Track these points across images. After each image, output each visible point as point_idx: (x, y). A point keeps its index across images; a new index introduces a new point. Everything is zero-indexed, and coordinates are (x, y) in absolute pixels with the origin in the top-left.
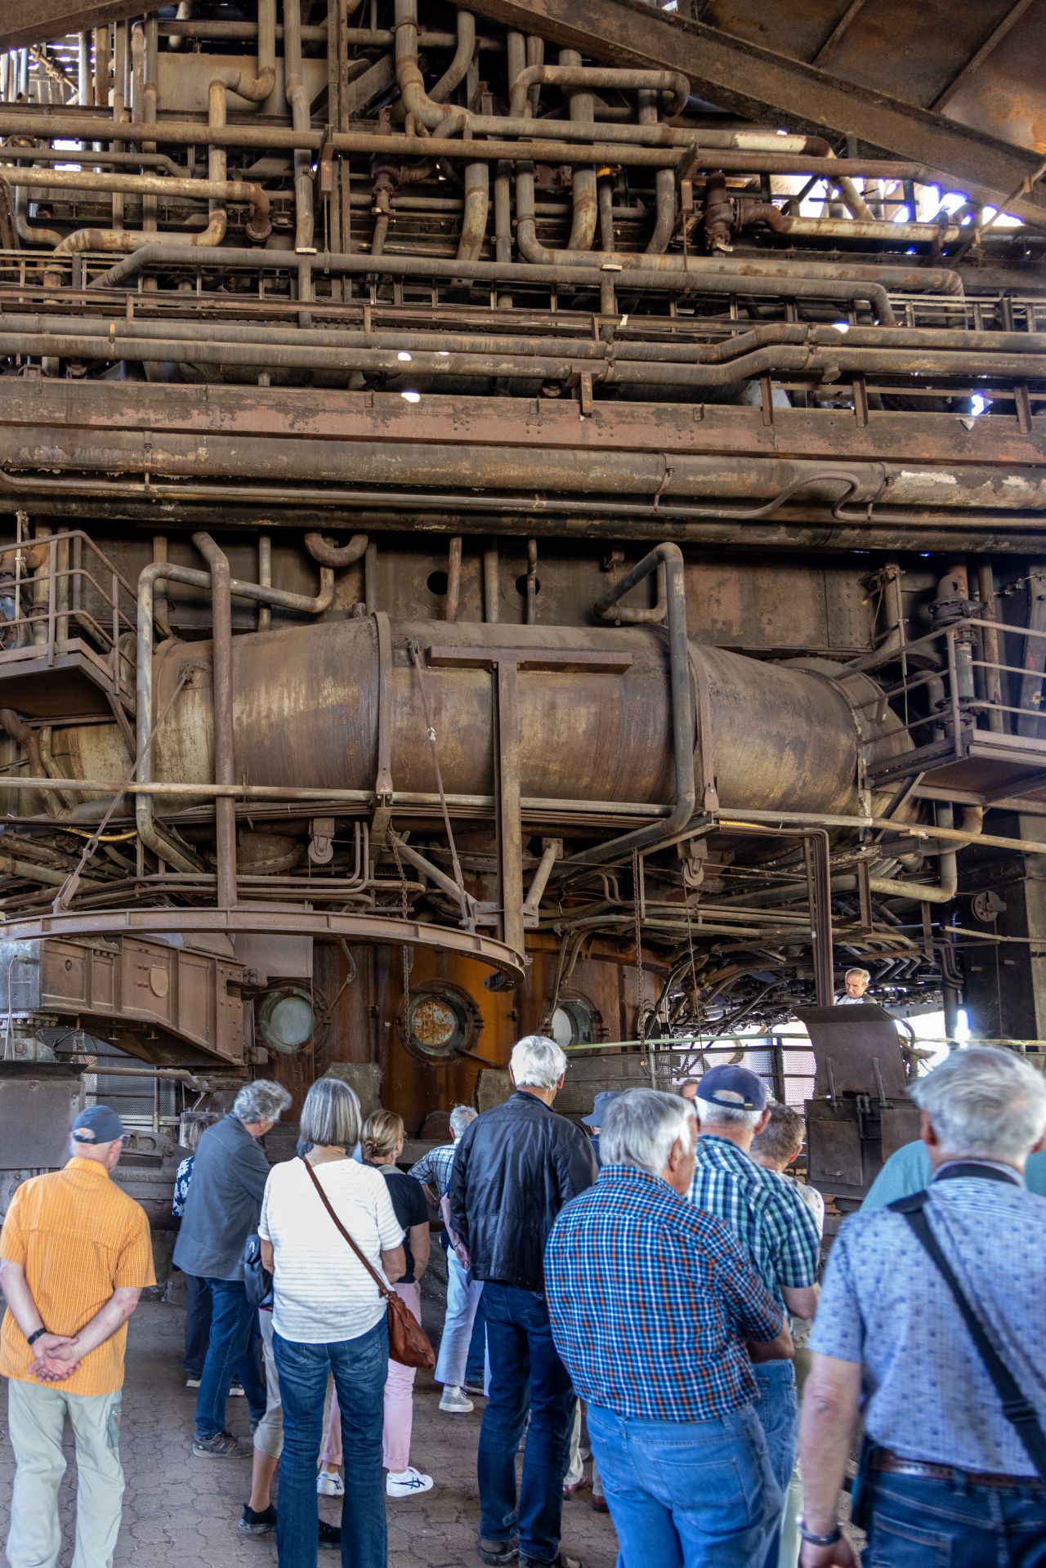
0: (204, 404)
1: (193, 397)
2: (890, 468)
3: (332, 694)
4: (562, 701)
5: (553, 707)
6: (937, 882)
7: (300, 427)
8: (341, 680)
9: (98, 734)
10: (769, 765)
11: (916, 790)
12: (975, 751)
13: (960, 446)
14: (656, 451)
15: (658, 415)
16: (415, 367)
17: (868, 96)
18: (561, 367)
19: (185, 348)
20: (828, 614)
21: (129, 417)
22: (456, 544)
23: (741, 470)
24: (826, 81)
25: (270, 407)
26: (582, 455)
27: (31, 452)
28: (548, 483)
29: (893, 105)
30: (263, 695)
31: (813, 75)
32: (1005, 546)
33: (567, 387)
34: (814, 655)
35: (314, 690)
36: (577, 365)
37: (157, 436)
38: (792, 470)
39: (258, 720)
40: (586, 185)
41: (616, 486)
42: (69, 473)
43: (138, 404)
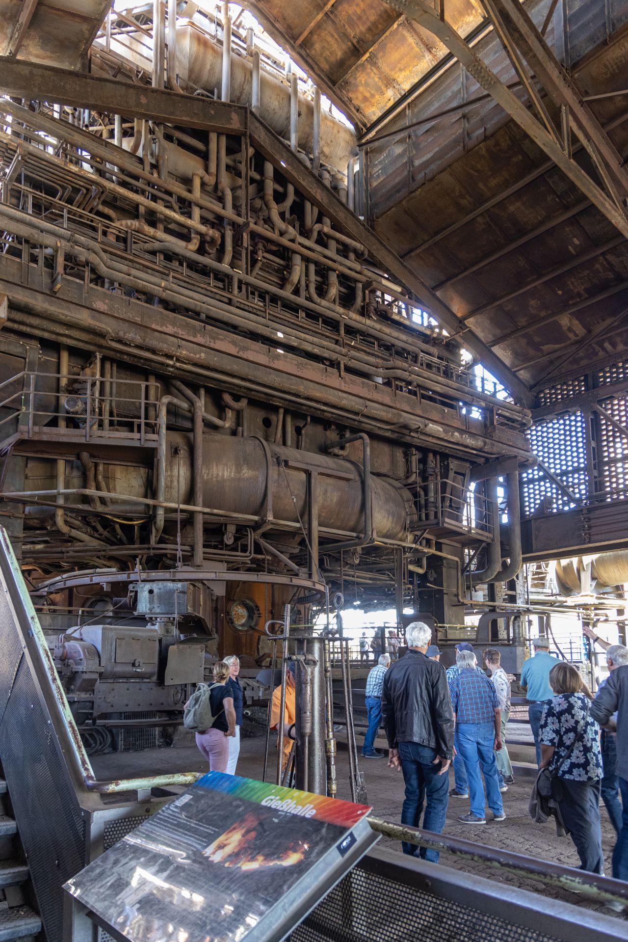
0: (203, 332)
1: (198, 328)
2: (427, 422)
3: (246, 473)
4: (329, 489)
5: (326, 491)
6: (421, 566)
7: (241, 354)
8: (250, 467)
9: (127, 470)
10: (385, 520)
11: (425, 535)
12: (445, 525)
13: (443, 418)
14: (361, 397)
15: (363, 383)
16: (284, 341)
17: (416, 278)
18: (334, 356)
19: (196, 305)
20: (393, 462)
21: (170, 329)
22: (281, 411)
23: (387, 412)
24: (405, 267)
25: (230, 342)
26: (340, 394)
27: (125, 333)
28: (328, 401)
29: (422, 283)
30: (215, 468)
31: (402, 263)
32: (447, 451)
33: (335, 364)
34: (388, 477)
35: (239, 470)
36: (340, 358)
37: (183, 342)
38: (401, 416)
39: (212, 479)
40: (333, 278)
41: (349, 408)
42: (138, 347)
43: (174, 324)
